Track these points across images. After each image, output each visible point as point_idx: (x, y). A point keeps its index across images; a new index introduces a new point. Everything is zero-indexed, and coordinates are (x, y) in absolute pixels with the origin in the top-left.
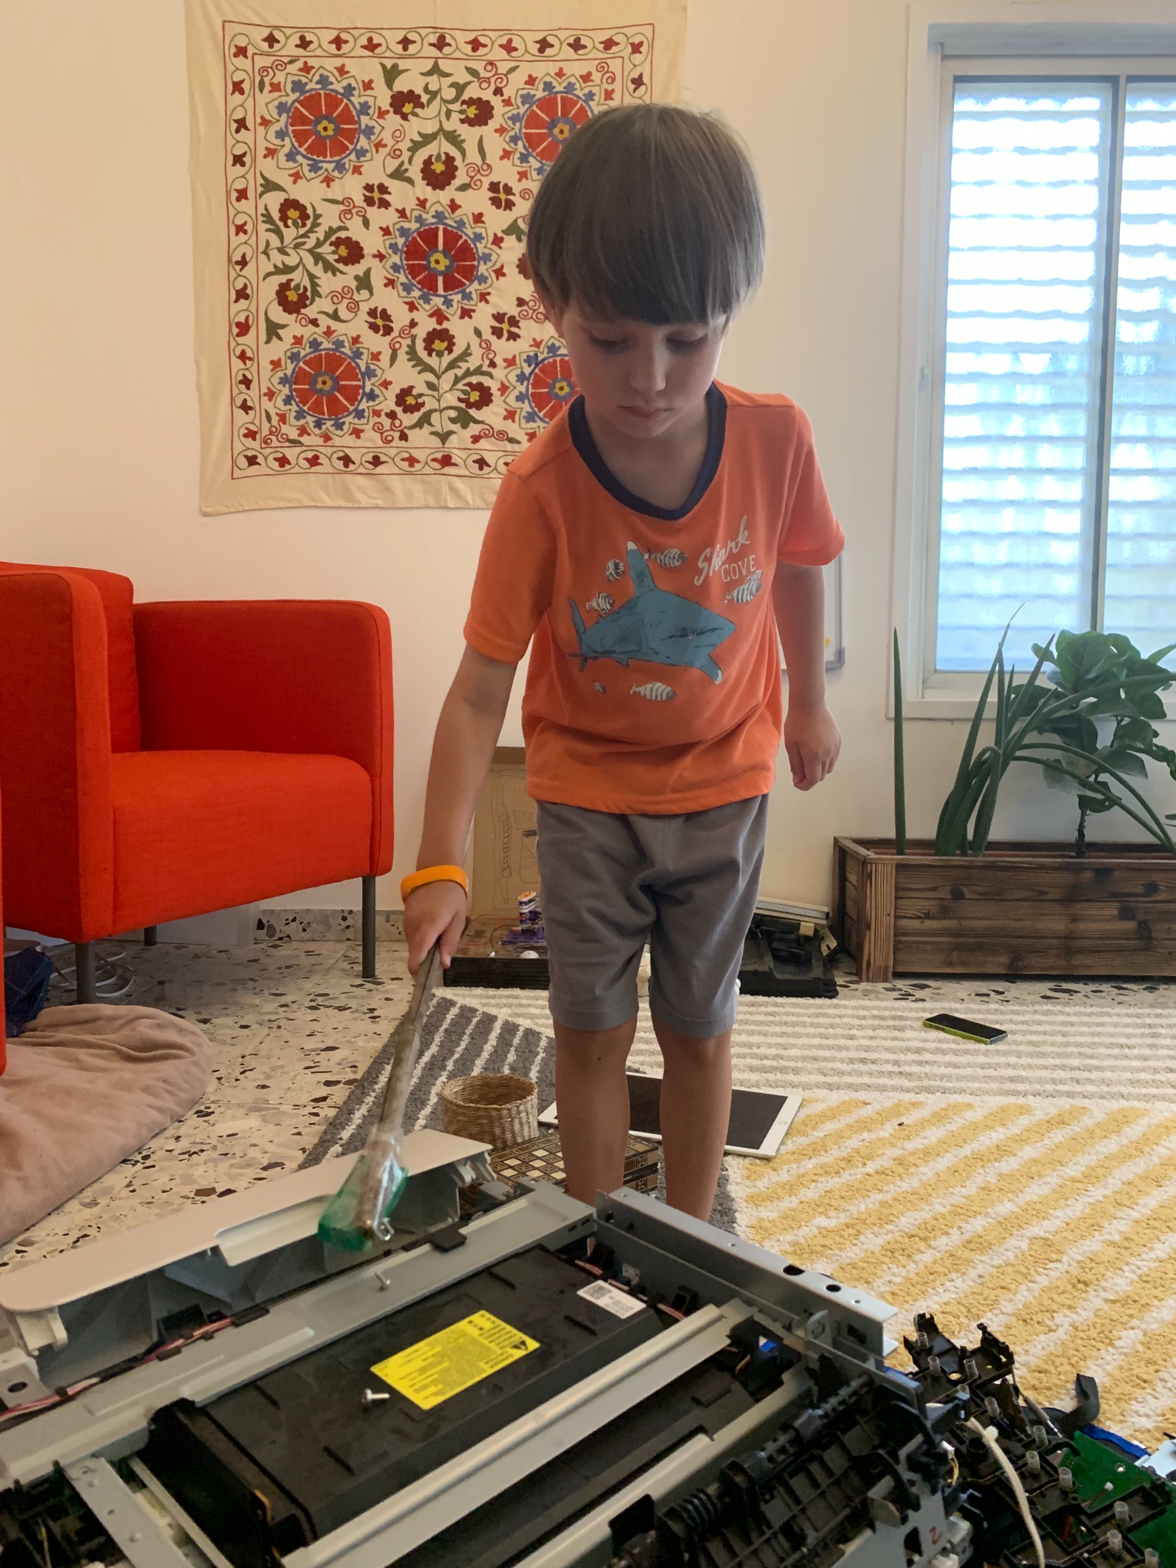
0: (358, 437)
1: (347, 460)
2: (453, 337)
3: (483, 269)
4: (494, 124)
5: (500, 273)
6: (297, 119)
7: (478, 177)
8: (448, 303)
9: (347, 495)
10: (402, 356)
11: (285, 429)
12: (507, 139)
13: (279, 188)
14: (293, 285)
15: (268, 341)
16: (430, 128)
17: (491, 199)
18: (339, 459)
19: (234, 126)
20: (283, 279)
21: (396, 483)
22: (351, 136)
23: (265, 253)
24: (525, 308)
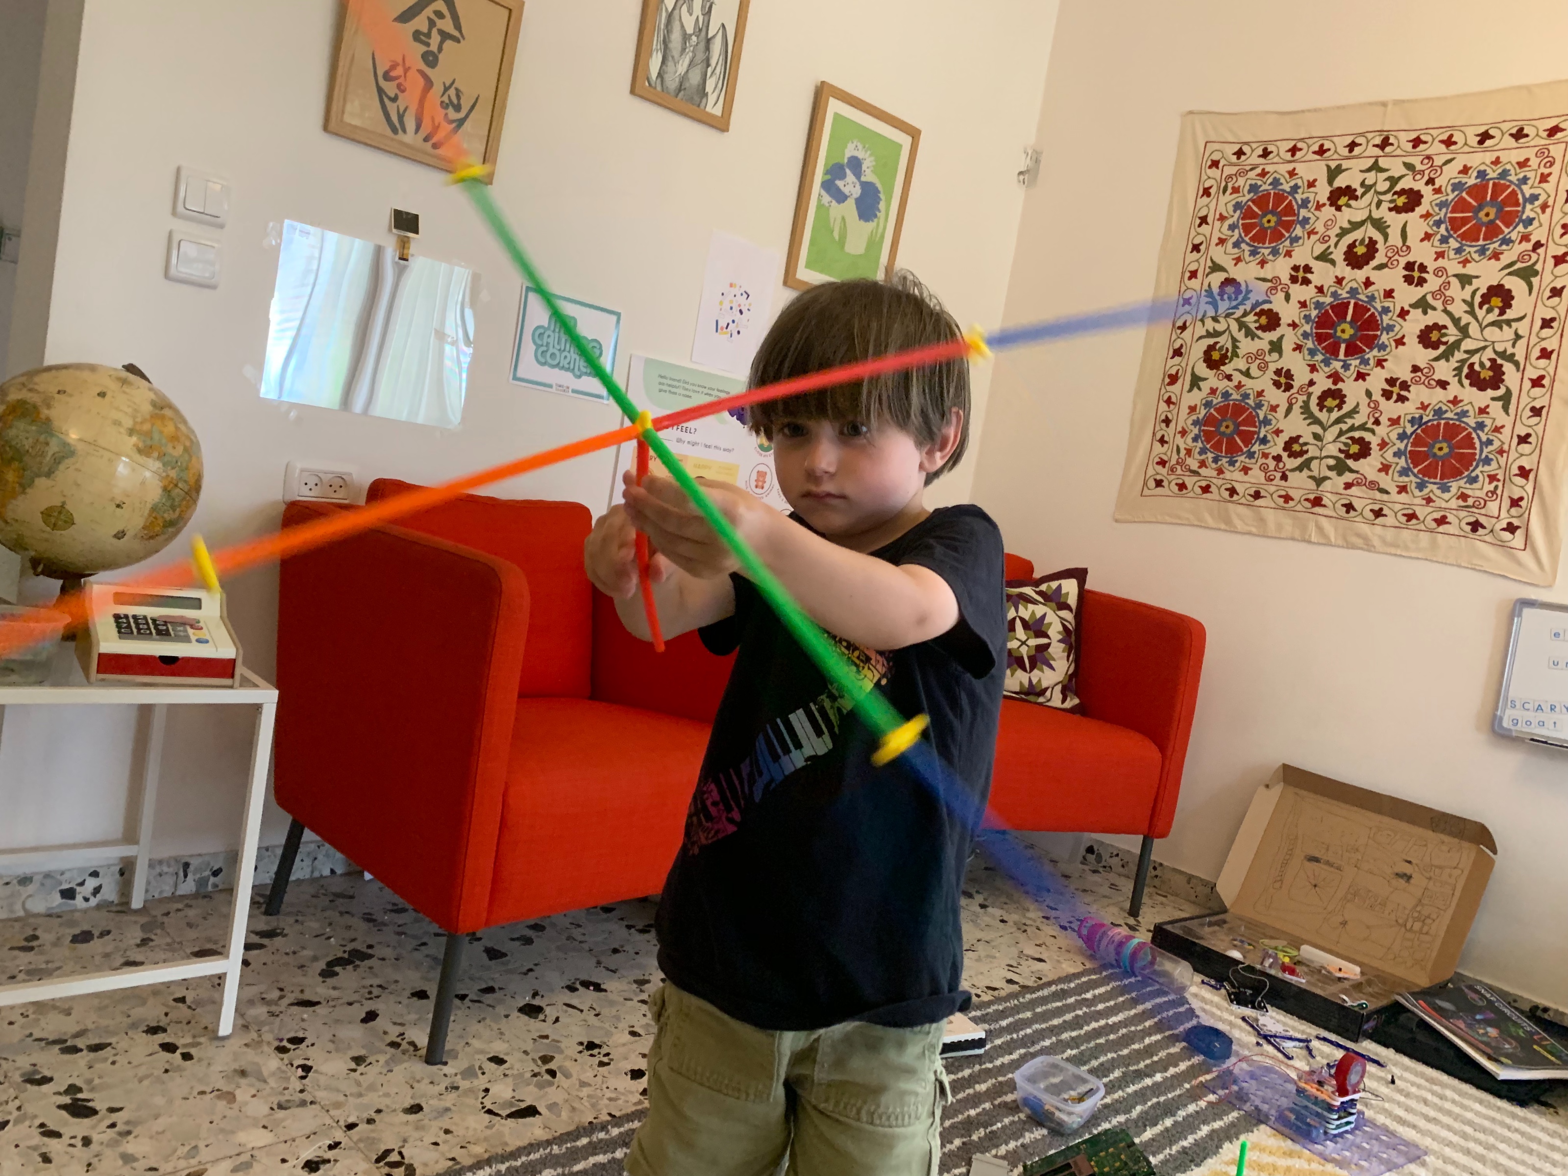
0: (1246, 473)
1: (1233, 491)
2: (1345, 396)
3: (1384, 338)
4: (1420, 210)
5: (1400, 342)
6: (1248, 214)
7: (1396, 257)
8: (1346, 367)
9: (1228, 521)
10: (1296, 409)
11: (1189, 461)
12: (1431, 223)
13: (1221, 269)
14: (1218, 347)
15: (1190, 391)
16: (1359, 216)
17: (1404, 276)
18: (1227, 489)
19: (1198, 221)
20: (1211, 341)
21: (1271, 516)
22: (1288, 226)
23: (1202, 320)
24: (1419, 374)
